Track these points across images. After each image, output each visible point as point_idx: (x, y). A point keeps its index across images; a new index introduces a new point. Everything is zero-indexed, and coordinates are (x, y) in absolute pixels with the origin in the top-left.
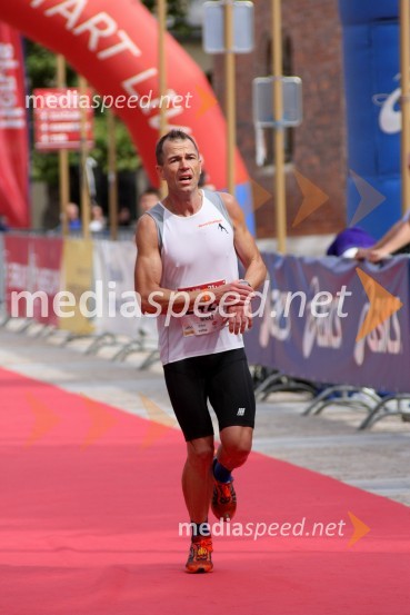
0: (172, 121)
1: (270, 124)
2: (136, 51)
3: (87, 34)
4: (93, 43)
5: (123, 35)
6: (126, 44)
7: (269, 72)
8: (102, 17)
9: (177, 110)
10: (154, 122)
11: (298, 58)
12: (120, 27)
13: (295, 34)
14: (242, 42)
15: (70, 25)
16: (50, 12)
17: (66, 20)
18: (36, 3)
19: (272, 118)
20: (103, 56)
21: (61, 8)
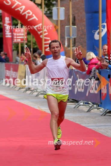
0: (45, 36)
1: (69, 37)
2: (37, 19)
3: (25, 15)
4: (26, 17)
5: (34, 15)
6: (35, 17)
7: (69, 25)
8: (29, 11)
9: (47, 34)
10: (41, 36)
11: (77, 21)
12: (33, 13)
13: (76, 16)
14: (62, 17)
15: (21, 13)
16: (16, 10)
17: (20, 11)
18: (13, 7)
19: (70, 36)
20: (29, 20)
21: (19, 9)
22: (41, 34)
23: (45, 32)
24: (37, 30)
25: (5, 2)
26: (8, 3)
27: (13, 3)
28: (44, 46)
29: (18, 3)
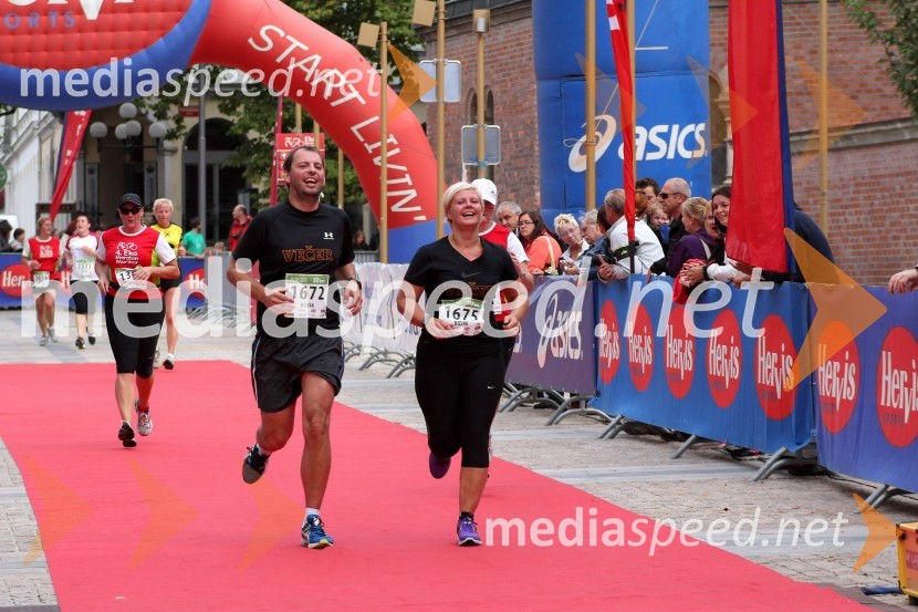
0: (391, 160)
1: (475, 164)
2: (363, 102)
7: (474, 121)
9: (397, 151)
10: (377, 161)
11: (498, 110)
13: (496, 90)
14: (453, 94)
15: (307, 78)
17: (306, 74)
18: (280, 58)
19: (477, 160)
20: (334, 104)
21: (301, 64)
22: (377, 152)
23: (391, 147)
24: (362, 139)
25: (251, 41)
26: (263, 44)
27: (280, 45)
28: (385, 194)
29: (296, 44)
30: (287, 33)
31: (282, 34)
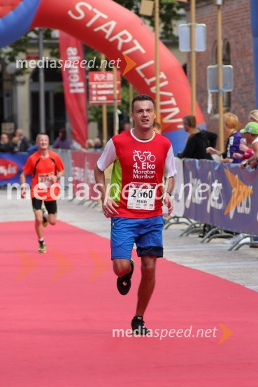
0: (162, 89)
2: (143, 51)
4: (120, 47)
5: (135, 42)
6: (138, 47)
8: (125, 32)
9: (166, 83)
10: (153, 89)
12: (134, 38)
15: (107, 36)
16: (96, 30)
17: (105, 34)
18: (89, 25)
20: (125, 53)
21: (102, 28)
22: (153, 84)
23: (162, 80)
24: (143, 76)
25: (70, 13)
26: (78, 14)
27: (89, 15)
29: (99, 14)
30: (93, 7)
31: (90, 7)
